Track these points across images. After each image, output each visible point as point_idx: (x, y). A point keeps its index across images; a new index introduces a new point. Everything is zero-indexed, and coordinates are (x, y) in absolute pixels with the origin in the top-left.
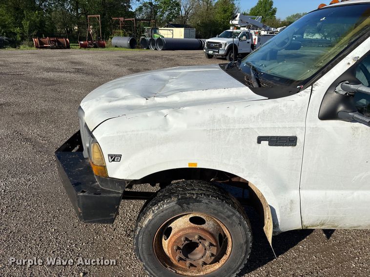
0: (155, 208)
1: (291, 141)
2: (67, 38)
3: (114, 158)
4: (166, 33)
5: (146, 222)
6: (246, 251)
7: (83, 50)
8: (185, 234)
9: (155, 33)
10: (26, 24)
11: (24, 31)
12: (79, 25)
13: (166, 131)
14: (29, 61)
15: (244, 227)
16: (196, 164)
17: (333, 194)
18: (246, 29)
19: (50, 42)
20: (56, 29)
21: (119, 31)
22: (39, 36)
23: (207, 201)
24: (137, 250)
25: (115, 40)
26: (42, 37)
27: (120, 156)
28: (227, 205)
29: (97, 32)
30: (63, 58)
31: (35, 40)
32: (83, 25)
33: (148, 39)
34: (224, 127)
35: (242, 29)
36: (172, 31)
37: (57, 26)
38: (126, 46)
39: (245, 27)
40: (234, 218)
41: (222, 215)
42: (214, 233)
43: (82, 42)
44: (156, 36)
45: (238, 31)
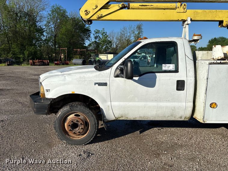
0: (61, 110)
1: (105, 84)
2: (48, 60)
3: (47, 91)
4: (103, 57)
5: (58, 116)
6: (95, 128)
7: (56, 66)
8: (72, 120)
9: (97, 57)
10: (26, 53)
11: (25, 57)
12: (56, 53)
13: (65, 81)
14: (26, 71)
15: (94, 118)
16: (74, 92)
17: (122, 103)
18: (144, 54)
19: (39, 62)
20: (43, 56)
21: (77, 56)
22: (33, 59)
23: (80, 107)
24: (55, 128)
25: (74, 61)
26: (35, 59)
27: (50, 90)
28: (87, 109)
29: (65, 57)
30: (44, 70)
31: (31, 61)
32: (58, 53)
33: (93, 60)
34: (83, 80)
35: (142, 54)
36: (106, 56)
37: (44, 54)
38: (81, 64)
39: (144, 53)
40: (90, 113)
41: (86, 113)
42: (83, 120)
43: (56, 62)
44: (97, 59)
45: (140, 55)
